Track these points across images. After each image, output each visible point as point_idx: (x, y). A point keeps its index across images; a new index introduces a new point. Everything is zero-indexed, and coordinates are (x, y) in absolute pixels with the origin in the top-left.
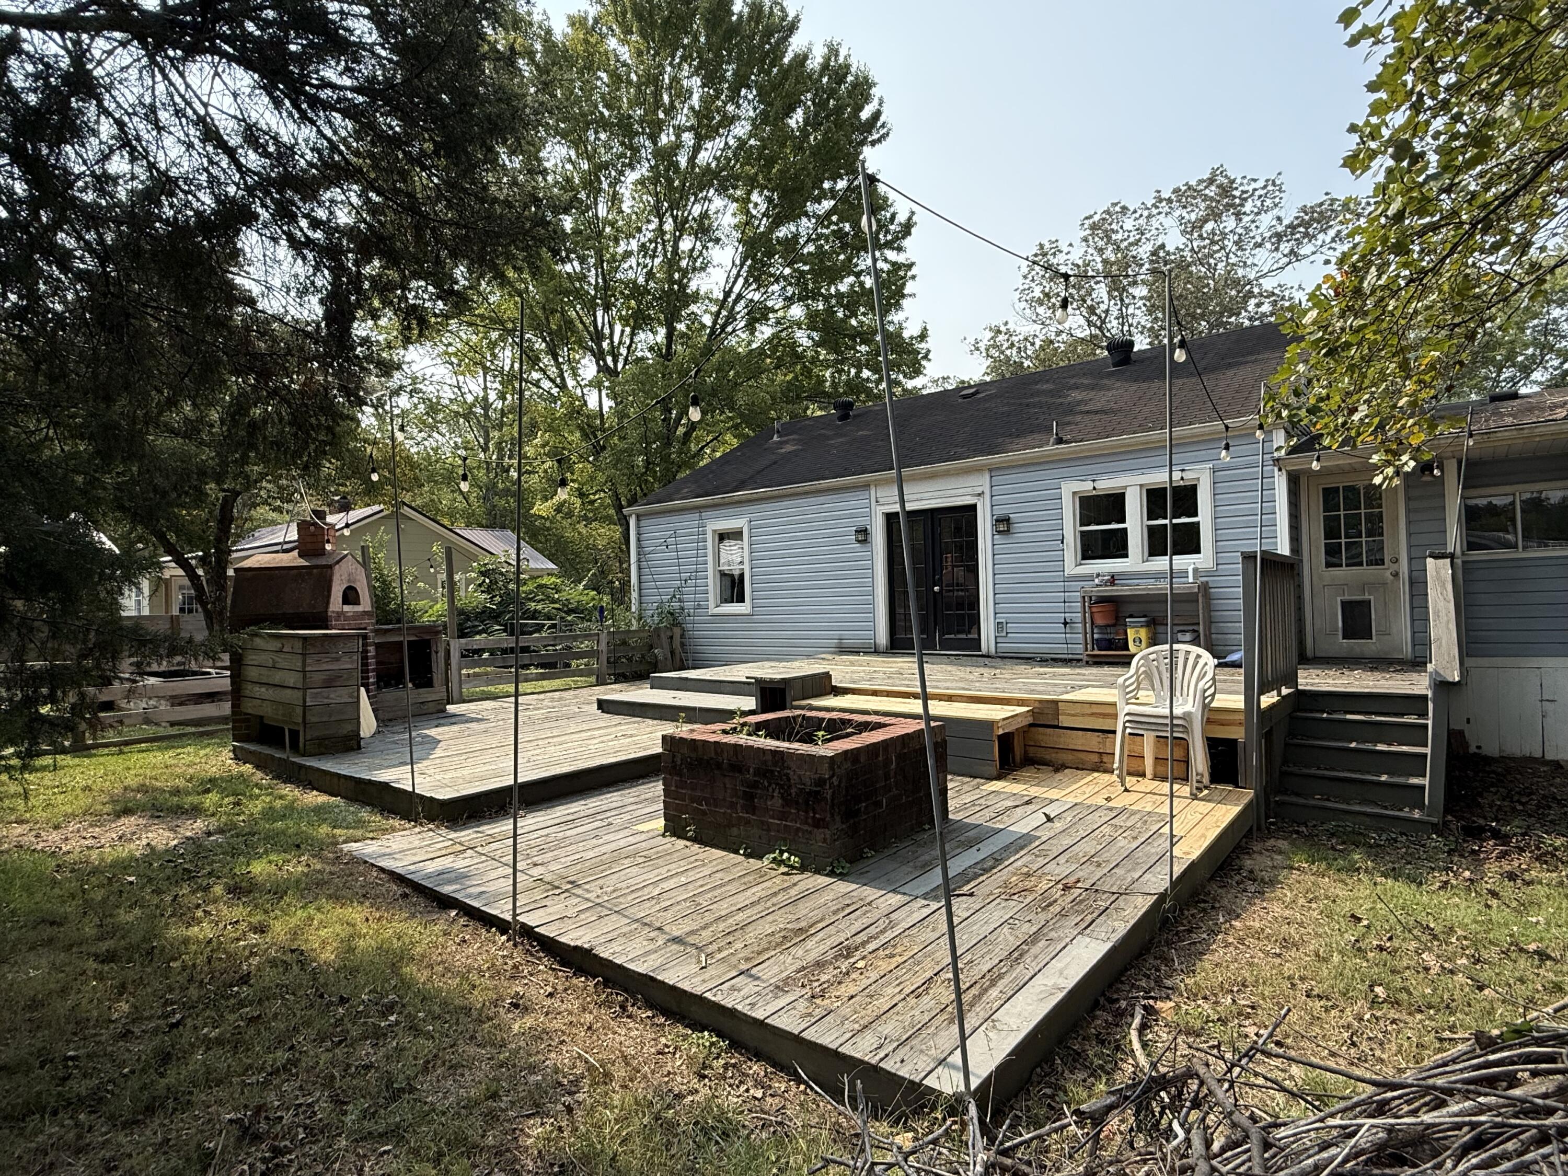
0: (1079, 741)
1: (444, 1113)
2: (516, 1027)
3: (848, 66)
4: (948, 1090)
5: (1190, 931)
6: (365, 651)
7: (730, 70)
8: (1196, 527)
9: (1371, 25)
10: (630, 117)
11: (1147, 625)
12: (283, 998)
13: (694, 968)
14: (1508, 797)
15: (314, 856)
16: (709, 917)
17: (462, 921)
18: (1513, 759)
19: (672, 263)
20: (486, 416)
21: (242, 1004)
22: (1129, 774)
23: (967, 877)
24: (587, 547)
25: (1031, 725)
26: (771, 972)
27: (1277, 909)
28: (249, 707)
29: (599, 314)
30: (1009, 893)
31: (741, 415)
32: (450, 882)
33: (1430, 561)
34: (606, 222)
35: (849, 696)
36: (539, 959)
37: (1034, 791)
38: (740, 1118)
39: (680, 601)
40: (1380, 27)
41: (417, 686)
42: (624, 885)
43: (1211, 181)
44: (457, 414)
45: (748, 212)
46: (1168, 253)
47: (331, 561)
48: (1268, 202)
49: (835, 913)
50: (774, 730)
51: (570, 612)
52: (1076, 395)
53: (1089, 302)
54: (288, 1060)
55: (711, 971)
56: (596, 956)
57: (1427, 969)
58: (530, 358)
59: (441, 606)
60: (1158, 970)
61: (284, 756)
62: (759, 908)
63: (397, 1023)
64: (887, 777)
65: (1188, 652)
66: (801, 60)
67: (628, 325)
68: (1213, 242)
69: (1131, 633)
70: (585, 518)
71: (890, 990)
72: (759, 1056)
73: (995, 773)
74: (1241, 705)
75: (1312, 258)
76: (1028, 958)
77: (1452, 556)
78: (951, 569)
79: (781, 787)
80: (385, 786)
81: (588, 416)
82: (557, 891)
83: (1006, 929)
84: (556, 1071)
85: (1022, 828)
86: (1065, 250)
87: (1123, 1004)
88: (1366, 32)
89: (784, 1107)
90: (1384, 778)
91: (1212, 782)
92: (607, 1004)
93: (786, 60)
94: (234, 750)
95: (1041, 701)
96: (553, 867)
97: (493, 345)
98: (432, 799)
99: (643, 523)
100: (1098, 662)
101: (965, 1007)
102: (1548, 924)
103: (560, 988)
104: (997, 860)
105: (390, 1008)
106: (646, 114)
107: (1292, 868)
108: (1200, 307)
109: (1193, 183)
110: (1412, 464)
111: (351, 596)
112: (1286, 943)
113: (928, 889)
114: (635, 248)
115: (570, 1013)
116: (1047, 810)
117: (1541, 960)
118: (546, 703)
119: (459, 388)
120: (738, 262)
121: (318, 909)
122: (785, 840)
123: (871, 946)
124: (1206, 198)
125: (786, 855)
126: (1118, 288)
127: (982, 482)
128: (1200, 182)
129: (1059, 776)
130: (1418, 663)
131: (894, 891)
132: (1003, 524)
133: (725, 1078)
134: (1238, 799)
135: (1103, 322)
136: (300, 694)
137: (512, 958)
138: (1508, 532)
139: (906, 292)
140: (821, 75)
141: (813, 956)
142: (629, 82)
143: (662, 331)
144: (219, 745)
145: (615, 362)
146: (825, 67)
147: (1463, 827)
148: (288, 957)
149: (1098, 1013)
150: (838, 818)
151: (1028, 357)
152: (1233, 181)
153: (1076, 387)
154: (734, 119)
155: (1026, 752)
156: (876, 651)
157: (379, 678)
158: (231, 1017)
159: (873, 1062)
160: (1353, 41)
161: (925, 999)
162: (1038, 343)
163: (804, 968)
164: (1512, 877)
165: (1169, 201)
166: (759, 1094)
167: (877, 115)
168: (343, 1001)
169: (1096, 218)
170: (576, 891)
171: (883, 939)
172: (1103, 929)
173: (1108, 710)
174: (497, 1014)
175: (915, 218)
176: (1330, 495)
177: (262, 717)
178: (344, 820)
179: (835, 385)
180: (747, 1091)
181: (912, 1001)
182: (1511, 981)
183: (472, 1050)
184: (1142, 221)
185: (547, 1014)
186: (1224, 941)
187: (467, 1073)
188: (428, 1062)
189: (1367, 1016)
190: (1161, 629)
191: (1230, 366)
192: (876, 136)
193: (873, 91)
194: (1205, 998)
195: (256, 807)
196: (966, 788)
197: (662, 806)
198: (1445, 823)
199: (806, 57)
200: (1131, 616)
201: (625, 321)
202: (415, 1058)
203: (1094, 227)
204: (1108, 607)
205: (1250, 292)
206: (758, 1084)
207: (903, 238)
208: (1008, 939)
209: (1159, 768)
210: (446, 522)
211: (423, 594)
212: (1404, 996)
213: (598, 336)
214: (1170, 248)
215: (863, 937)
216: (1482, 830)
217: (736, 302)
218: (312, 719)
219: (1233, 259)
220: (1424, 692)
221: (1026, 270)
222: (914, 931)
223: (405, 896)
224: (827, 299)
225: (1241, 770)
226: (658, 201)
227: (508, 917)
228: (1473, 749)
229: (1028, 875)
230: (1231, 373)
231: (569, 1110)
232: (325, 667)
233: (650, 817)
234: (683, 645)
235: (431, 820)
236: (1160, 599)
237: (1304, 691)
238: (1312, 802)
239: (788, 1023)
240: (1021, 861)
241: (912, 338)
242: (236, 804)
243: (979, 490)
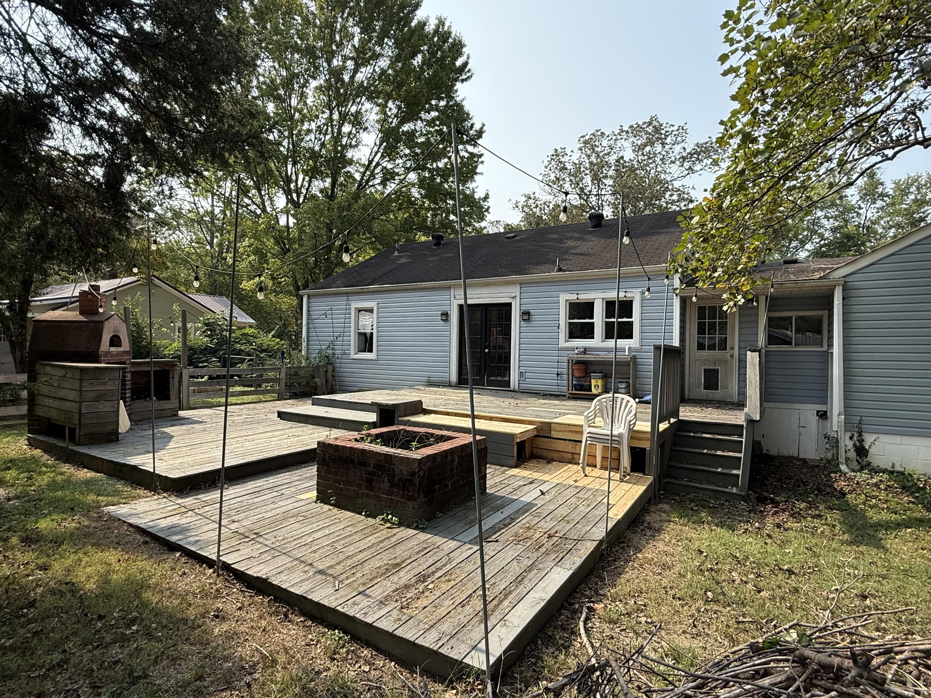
0: (562, 446)
1: (167, 691)
2: (216, 631)
3: (450, 33)
4: (476, 665)
5: (615, 561)
6: (124, 377)
7: (378, 25)
8: (631, 324)
9: (734, 66)
10: (314, 46)
11: (602, 378)
12: (59, 616)
13: (331, 590)
14: (779, 480)
15: (83, 516)
16: (341, 557)
17: (183, 560)
18: (783, 457)
19: (337, 139)
20: (212, 223)
21: (30, 622)
22: (588, 465)
23: (494, 530)
24: (275, 310)
25: (536, 436)
26: (377, 592)
27: (661, 546)
28: (40, 412)
29: (289, 167)
30: (518, 540)
31: (375, 237)
32: (176, 534)
33: (748, 352)
34: (296, 110)
35: (433, 415)
36: (234, 584)
37: (536, 475)
38: (354, 685)
39: (333, 349)
40: (739, 68)
41: (159, 399)
42: (290, 535)
43: (650, 123)
44: (192, 220)
45: (385, 113)
46: (625, 162)
47: (102, 319)
48: (679, 139)
49: (418, 553)
50: (386, 439)
51: (262, 351)
52: (571, 243)
53: (581, 185)
54: (61, 659)
55: (342, 592)
56: (270, 583)
57: (734, 581)
58: (243, 191)
59: (177, 344)
60: (597, 584)
61: (64, 445)
62: (373, 550)
63: (138, 631)
64: (452, 470)
65: (623, 399)
66: (422, 25)
67: (307, 175)
68: (649, 158)
69: (593, 382)
70: (275, 291)
71: (447, 603)
72: (368, 644)
73: (514, 464)
74: (649, 429)
75: (700, 172)
76: (526, 581)
77: (760, 351)
78: (496, 338)
79: (389, 476)
80: (135, 468)
81: (279, 231)
82: (248, 540)
83: (515, 563)
84: (242, 659)
85: (527, 499)
86: (569, 154)
87: (577, 606)
88: (733, 70)
89: (381, 677)
90: (719, 470)
91: (631, 471)
92: (276, 613)
93: (413, 24)
94: (29, 439)
95: (541, 423)
96: (245, 523)
97: (218, 180)
98: (166, 477)
99: (311, 300)
100: (574, 398)
101: (489, 613)
102: (794, 553)
103: (246, 603)
104: (512, 519)
105: (133, 621)
106: (324, 47)
107: (670, 521)
108: (640, 193)
109: (640, 123)
110: (743, 300)
111: (115, 341)
112: (665, 567)
113: (472, 537)
114: (314, 128)
115: (252, 620)
116: (541, 488)
117: (790, 575)
118: (244, 411)
119: (195, 204)
120: (378, 143)
121: (85, 554)
122: (390, 507)
123: (438, 575)
124: (647, 133)
125: (390, 516)
126: (597, 179)
127: (515, 290)
128: (644, 123)
129: (549, 466)
130: (740, 405)
131: (452, 539)
132: (526, 316)
133: (347, 660)
134: (645, 482)
135: (588, 198)
136: (78, 405)
137: (216, 584)
138: (787, 330)
139: (478, 171)
140: (434, 36)
141: (403, 581)
142: (315, 25)
143: (329, 180)
144: (18, 435)
145: (298, 197)
146: (436, 31)
147: (757, 498)
148: (64, 588)
149: (563, 611)
150: (422, 495)
151: (545, 214)
152: (661, 125)
153: (571, 238)
154: (381, 55)
155: (532, 451)
156: (449, 385)
157: (133, 393)
158: (21, 631)
159: (435, 649)
160: (725, 74)
161: (467, 608)
162: (551, 206)
163: (397, 589)
164: (779, 526)
165: (627, 132)
166: (367, 669)
167: (466, 64)
168: (101, 618)
169: (587, 137)
170: (260, 540)
171: (445, 570)
172: (568, 562)
173: (578, 429)
174: (204, 622)
175: (485, 128)
176: (701, 310)
177: (49, 419)
178: (105, 490)
179: (433, 222)
180: (360, 667)
181: (459, 609)
182: (774, 587)
183: (186, 648)
184: (612, 142)
185: (237, 621)
186: (633, 566)
187: (183, 663)
188: (158, 657)
189: (702, 610)
190: (609, 380)
191: (653, 234)
192: (464, 77)
193: (464, 50)
194: (620, 601)
195: (43, 480)
196: (497, 473)
197: (315, 482)
198: (748, 495)
199: (425, 24)
200: (594, 372)
201: (305, 172)
202: (149, 655)
203: (585, 142)
204: (582, 366)
205: (667, 188)
206: (367, 663)
207: (478, 139)
208: (516, 569)
209: (605, 463)
210: (182, 289)
211: (165, 336)
212: (721, 597)
213: (288, 180)
214: (626, 159)
215: (433, 569)
216: (766, 499)
217: (376, 167)
218: (84, 421)
219: (659, 169)
220: (742, 423)
221: (547, 163)
222: (463, 564)
223: (146, 543)
224: (430, 171)
225: (647, 466)
226: (330, 101)
227: (214, 557)
228: (765, 451)
229: (529, 528)
230: (654, 238)
231: (249, 685)
232: (95, 388)
233: (308, 489)
234: (333, 376)
235: (165, 491)
236: (610, 363)
237: (682, 421)
238: (683, 483)
239: (386, 625)
240: (525, 520)
241: (480, 199)
242: (29, 478)
243: (514, 295)
